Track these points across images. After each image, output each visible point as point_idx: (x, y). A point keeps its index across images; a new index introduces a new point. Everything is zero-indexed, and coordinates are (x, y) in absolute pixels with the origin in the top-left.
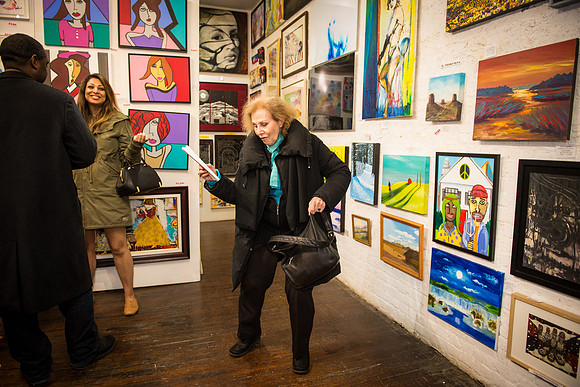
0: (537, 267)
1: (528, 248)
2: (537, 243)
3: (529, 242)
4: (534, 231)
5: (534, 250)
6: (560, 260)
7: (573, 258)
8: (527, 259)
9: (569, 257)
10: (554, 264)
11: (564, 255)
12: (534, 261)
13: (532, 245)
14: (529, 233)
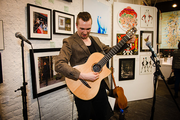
0: (124, 77)
3: (122, 74)
5: (123, 75)
8: (122, 77)
9: (129, 74)
10: (126, 76)
14: (122, 72)
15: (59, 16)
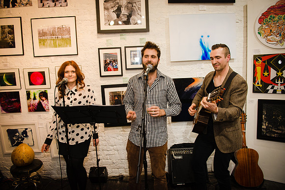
0: (268, 135)
1: (264, 129)
2: (267, 127)
4: (265, 123)
6: (277, 131)
7: (282, 130)
8: (264, 132)
9: (280, 130)
10: (274, 133)
11: (278, 129)
12: (266, 133)
13: (265, 128)
14: (264, 124)
15: (131, 51)
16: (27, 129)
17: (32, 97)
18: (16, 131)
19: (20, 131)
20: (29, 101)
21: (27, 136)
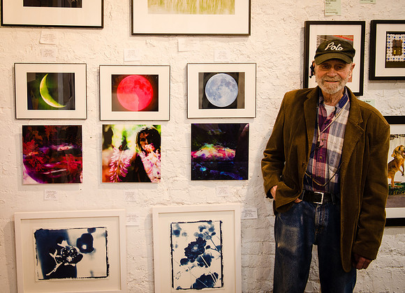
15: (387, 33)
16: (93, 230)
17: (117, 141)
18: (62, 235)
19: (74, 236)
20: (106, 153)
21: (90, 249)
